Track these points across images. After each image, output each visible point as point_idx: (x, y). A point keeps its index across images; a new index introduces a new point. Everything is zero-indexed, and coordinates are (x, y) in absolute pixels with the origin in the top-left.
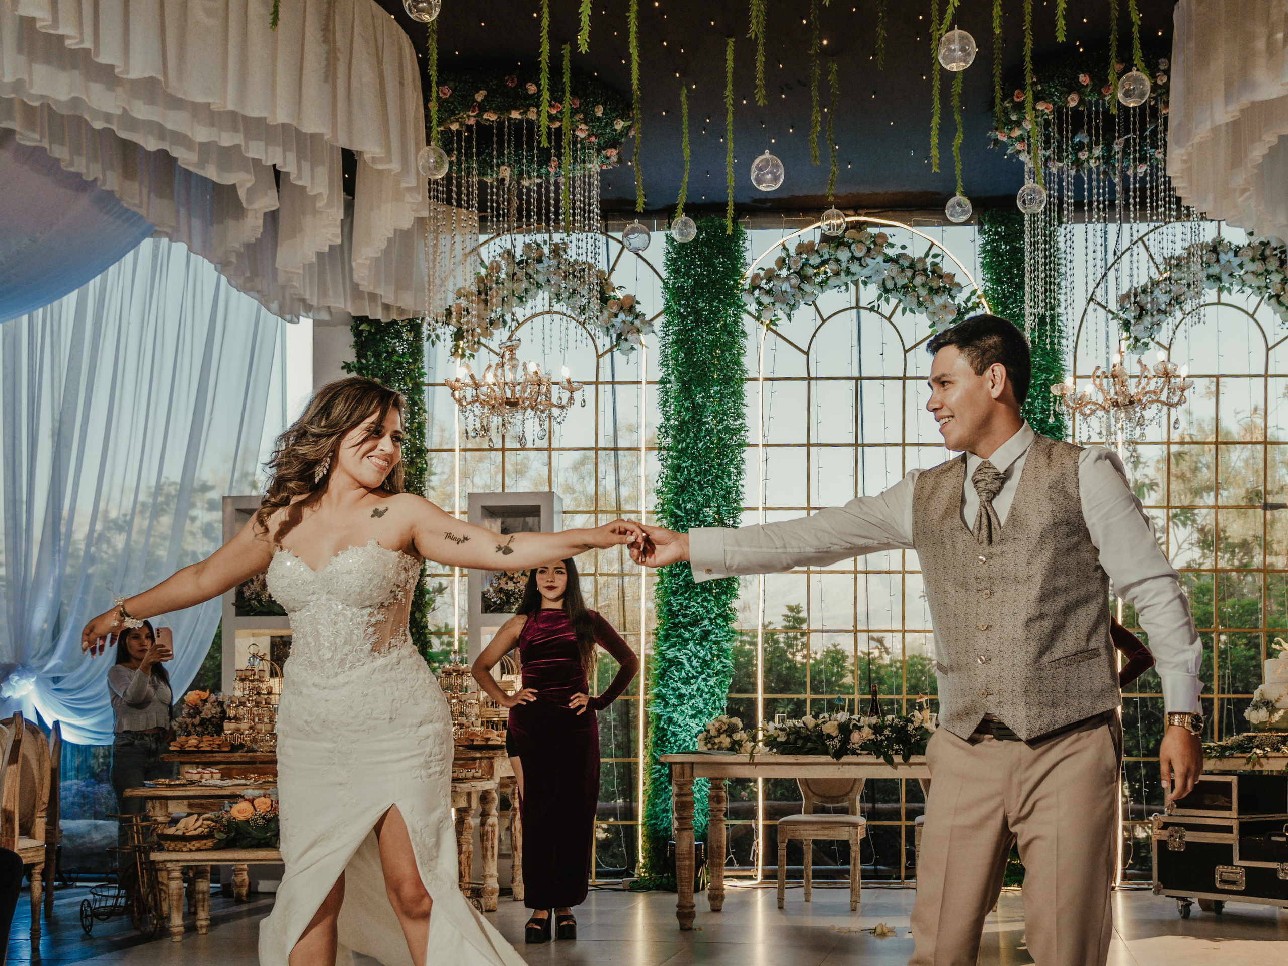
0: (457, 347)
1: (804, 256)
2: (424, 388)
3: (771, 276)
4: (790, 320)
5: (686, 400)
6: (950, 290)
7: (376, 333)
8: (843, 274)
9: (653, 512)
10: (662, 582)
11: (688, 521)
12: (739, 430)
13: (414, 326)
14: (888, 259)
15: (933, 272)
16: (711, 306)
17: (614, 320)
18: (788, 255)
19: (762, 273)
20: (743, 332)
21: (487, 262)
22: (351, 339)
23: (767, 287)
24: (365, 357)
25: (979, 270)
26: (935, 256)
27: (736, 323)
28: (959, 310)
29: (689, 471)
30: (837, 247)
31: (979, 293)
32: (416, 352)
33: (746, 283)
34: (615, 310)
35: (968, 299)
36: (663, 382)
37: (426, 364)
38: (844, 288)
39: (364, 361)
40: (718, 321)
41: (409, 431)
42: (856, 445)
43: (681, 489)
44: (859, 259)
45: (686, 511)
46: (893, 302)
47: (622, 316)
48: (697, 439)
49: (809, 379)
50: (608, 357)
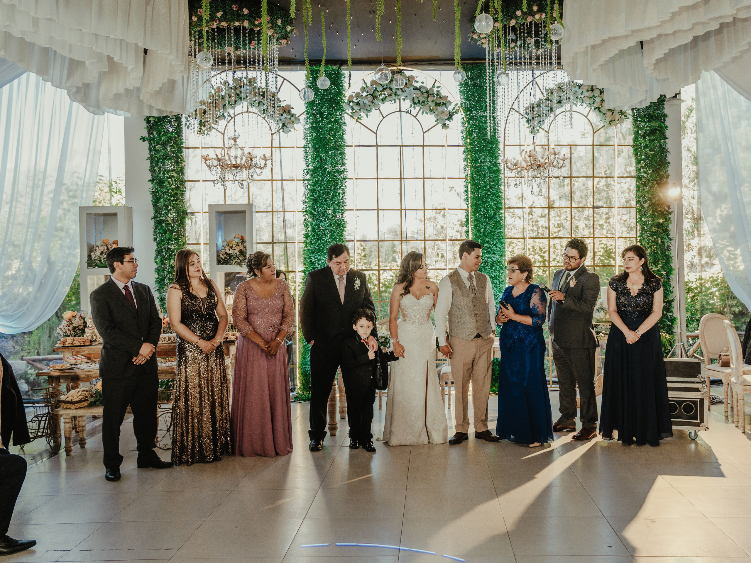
0: (201, 129)
1: (374, 86)
2: (184, 150)
3: (358, 96)
4: (367, 117)
6: (445, 104)
7: (158, 122)
8: (393, 95)
9: (301, 212)
10: (306, 247)
11: (319, 217)
12: (344, 171)
13: (178, 118)
14: (415, 89)
15: (437, 95)
16: (329, 110)
17: (281, 117)
18: (367, 86)
19: (354, 94)
20: (344, 123)
21: (215, 87)
22: (145, 124)
23: (356, 101)
24: (152, 134)
25: (458, 93)
26: (438, 87)
27: (341, 118)
28: (450, 113)
30: (391, 82)
31: (459, 105)
32: (179, 131)
33: (346, 100)
34: (281, 112)
35: (454, 108)
36: (305, 147)
37: (184, 137)
38: (393, 102)
39: (152, 136)
40: (333, 118)
41: (177, 172)
42: (401, 178)
43: (315, 201)
44: (401, 88)
46: (418, 108)
47: (285, 115)
49: (377, 146)
50: (277, 135)
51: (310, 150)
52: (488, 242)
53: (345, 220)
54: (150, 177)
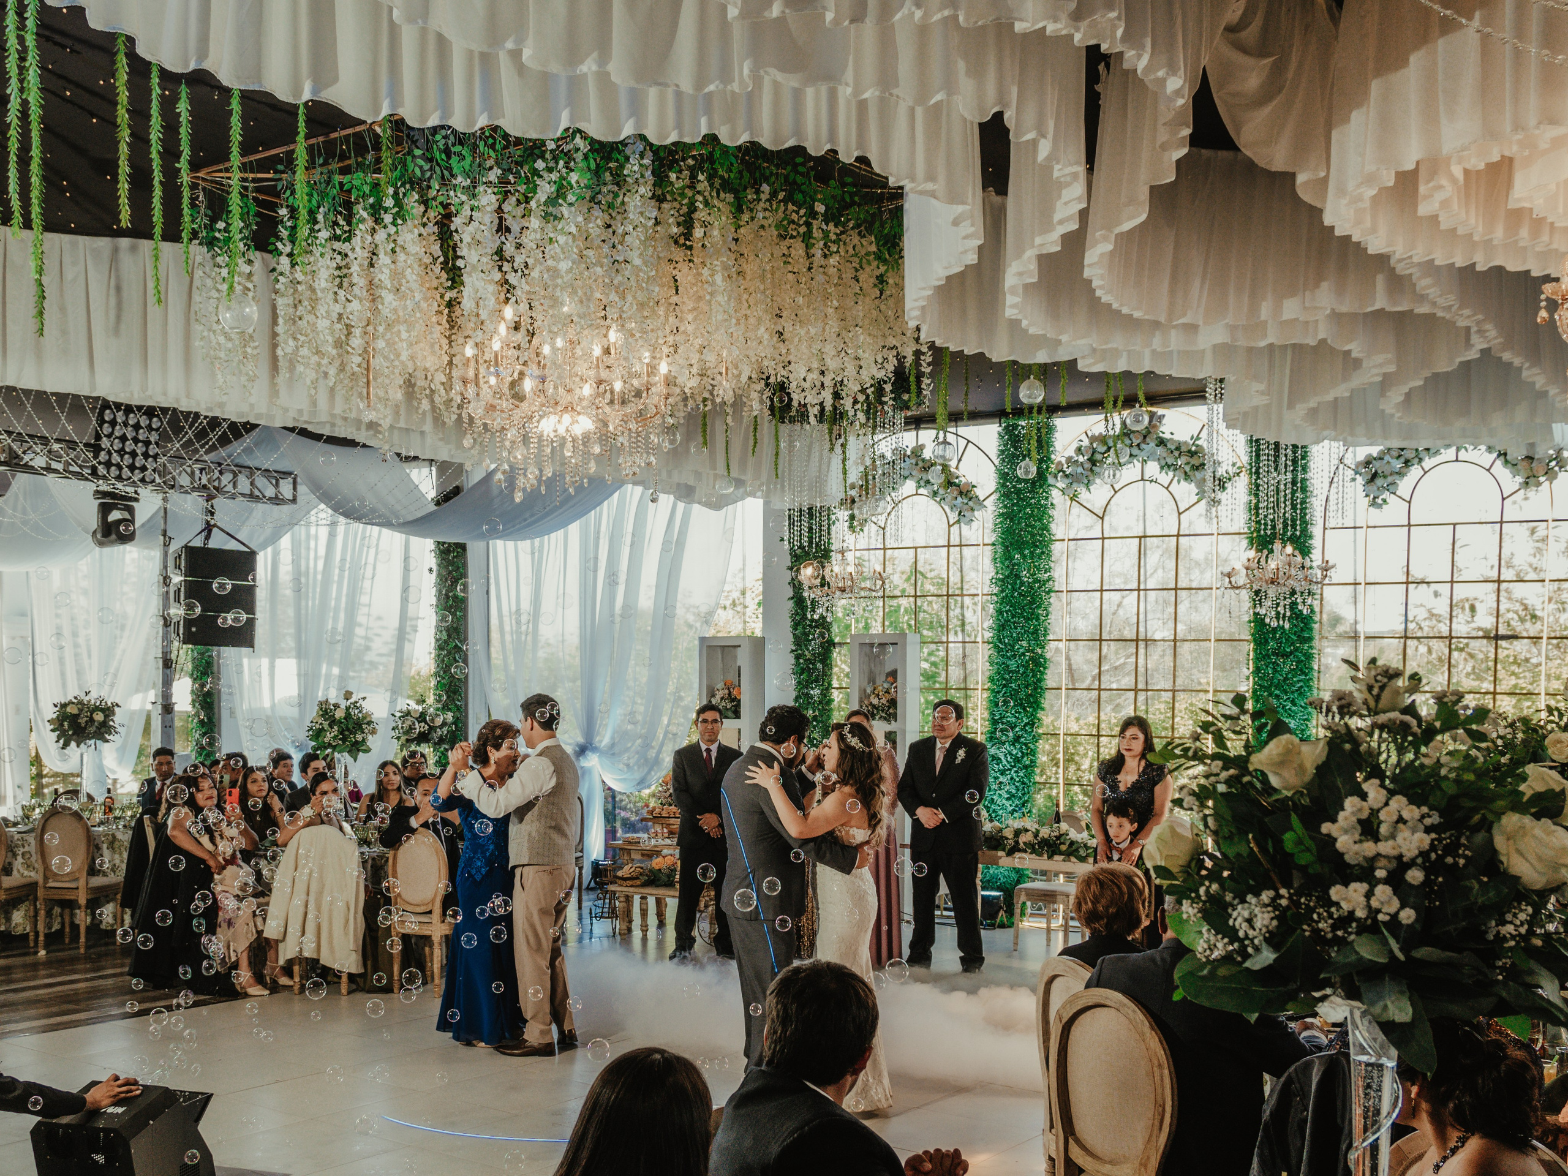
1: (1094, 445)
3: (1070, 462)
4: (1088, 493)
5: (1008, 559)
6: (1211, 466)
9: (987, 643)
10: (990, 696)
12: (1048, 581)
14: (1160, 443)
15: (1196, 452)
17: (955, 502)
18: (1084, 444)
19: (1065, 460)
20: (1052, 503)
22: (785, 520)
23: (1067, 471)
27: (1047, 498)
31: (1240, 465)
32: (827, 528)
33: (1054, 468)
34: (957, 493)
36: (994, 544)
37: (832, 537)
38: (1131, 465)
40: (1034, 498)
43: (1003, 627)
44: (1137, 445)
46: (1170, 475)
47: (960, 499)
49: (1103, 538)
50: (957, 526)
51: (1000, 549)
52: (1277, 696)
53: (1048, 655)
54: (791, 594)
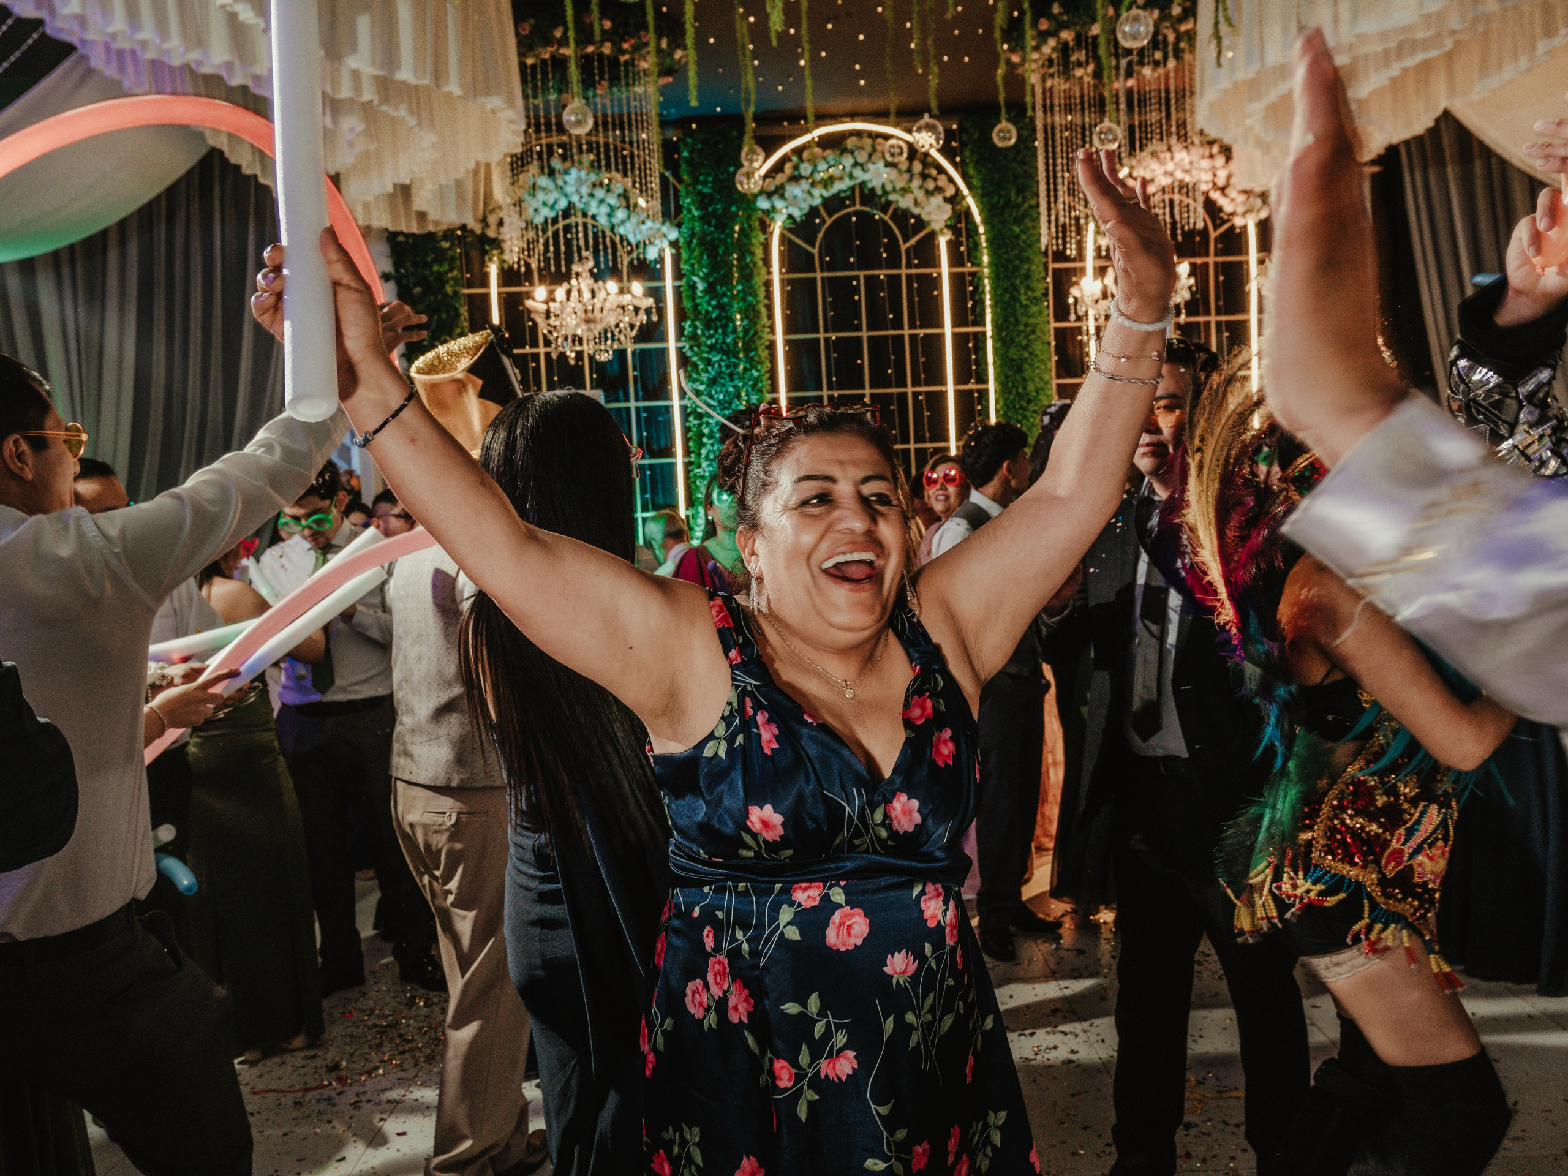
1: (812, 162)
5: (711, 299)
7: (412, 245)
8: (846, 179)
14: (887, 165)
22: (388, 251)
24: (402, 267)
29: (720, 366)
30: (841, 154)
39: (401, 271)
42: (864, 334)
44: (861, 165)
45: (719, 401)
48: (725, 334)
